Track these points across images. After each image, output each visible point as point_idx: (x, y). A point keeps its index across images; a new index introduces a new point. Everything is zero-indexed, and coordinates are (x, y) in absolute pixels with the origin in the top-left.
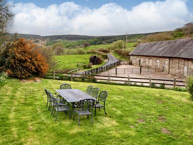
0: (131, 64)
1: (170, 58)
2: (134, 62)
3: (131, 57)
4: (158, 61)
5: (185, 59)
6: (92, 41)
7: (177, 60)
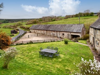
0: (30, 32)
1: (46, 30)
2: (32, 31)
3: (30, 30)
4: (42, 31)
5: (51, 31)
6: (3, 21)
7: (49, 31)
